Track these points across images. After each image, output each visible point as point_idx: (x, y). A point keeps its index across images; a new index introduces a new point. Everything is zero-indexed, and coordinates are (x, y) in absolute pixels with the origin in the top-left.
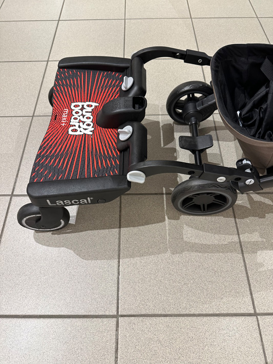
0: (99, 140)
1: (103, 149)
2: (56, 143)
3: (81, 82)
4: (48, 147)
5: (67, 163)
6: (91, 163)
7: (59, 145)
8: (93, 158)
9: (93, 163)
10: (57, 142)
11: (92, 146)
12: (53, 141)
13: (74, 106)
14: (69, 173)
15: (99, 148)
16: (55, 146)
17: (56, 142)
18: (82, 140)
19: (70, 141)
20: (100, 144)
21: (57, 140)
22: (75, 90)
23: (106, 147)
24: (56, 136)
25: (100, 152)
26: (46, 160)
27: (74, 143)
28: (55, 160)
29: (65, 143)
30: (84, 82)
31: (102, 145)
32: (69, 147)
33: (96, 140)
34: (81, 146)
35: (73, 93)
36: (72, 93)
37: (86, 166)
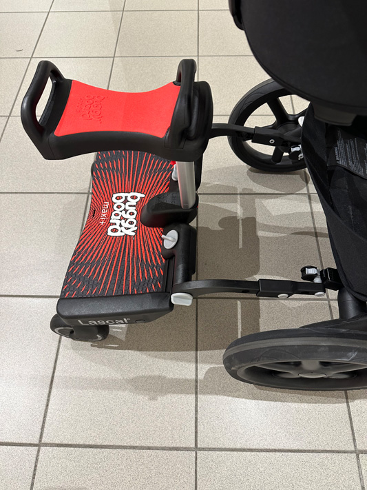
0: (142, 243)
1: (146, 254)
2: (93, 247)
3: (125, 165)
4: (83, 253)
5: (104, 273)
6: (130, 274)
7: (96, 249)
8: (133, 266)
9: (133, 273)
10: (94, 245)
11: (134, 251)
12: (89, 244)
13: (116, 198)
14: (105, 287)
15: (141, 254)
16: (91, 250)
17: (92, 245)
18: (122, 243)
19: (108, 245)
20: (143, 248)
21: (94, 242)
22: (118, 176)
23: (149, 252)
24: (94, 238)
25: (142, 259)
26: (80, 269)
27: (113, 247)
28: (90, 269)
29: (103, 247)
30: (130, 165)
31: (145, 250)
32: (107, 252)
33: (139, 243)
34: (120, 251)
35: (116, 181)
36: (114, 180)
37: (125, 277)
